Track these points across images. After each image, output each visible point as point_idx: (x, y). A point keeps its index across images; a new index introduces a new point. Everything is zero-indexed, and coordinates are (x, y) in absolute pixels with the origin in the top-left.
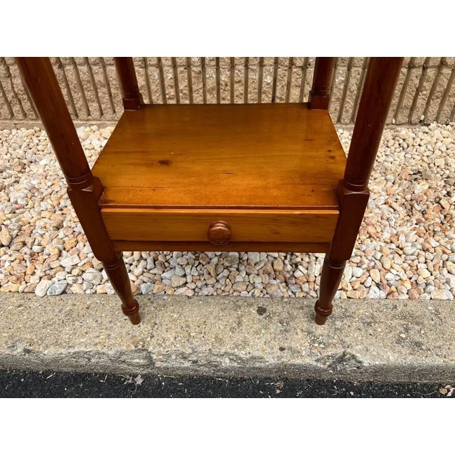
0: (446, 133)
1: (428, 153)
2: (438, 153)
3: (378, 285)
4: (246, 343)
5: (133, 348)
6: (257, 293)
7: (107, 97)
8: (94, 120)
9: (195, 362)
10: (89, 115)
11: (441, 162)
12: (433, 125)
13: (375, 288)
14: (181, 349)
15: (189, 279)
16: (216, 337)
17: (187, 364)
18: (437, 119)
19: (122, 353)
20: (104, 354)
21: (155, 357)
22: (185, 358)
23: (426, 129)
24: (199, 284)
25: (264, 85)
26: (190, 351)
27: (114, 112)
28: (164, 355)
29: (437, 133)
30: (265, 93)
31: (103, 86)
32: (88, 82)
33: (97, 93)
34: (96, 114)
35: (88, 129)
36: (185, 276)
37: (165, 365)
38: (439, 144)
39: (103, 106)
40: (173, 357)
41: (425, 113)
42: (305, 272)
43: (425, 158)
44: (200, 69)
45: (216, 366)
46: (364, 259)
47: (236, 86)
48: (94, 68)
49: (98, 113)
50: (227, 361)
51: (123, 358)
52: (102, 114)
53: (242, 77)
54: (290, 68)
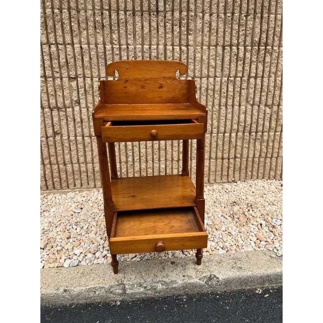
0: (245, 185)
1: (238, 194)
2: (242, 193)
3: (222, 248)
5: (117, 283)
6: (170, 257)
9: (145, 287)
11: (244, 198)
12: (239, 182)
14: (139, 281)
17: (142, 290)
18: (240, 180)
19: (112, 287)
21: (127, 287)
22: (141, 286)
23: (236, 184)
25: (161, 168)
28: (131, 285)
29: (241, 185)
30: (162, 172)
37: (131, 291)
38: (242, 190)
40: (136, 286)
41: (234, 177)
43: (237, 197)
45: (155, 289)
47: (148, 169)
50: (160, 285)
51: (112, 289)
52: (82, 186)
53: (151, 166)
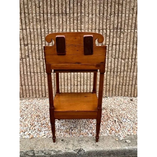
0: (111, 99)
1: (107, 104)
2: (109, 104)
3: (91, 133)
4: (58, 147)
5: (30, 150)
6: (62, 137)
7: (32, 92)
8: (27, 98)
9: (45, 153)
10: (26, 97)
11: (110, 106)
12: (108, 98)
13: (90, 134)
14: (42, 149)
15: (46, 134)
16: (51, 147)
17: (43, 154)
18: (109, 96)
19: (27, 152)
20: (23, 152)
21: (35, 152)
22: (42, 152)
23: (107, 98)
24: (48, 135)
25: (68, 89)
26: (44, 150)
27: (33, 96)
28: (38, 151)
29: (109, 99)
30: (69, 91)
31: (31, 90)
32: (28, 89)
33: (29, 91)
34: (28, 96)
35: (26, 100)
36: (45, 133)
37: (37, 155)
38: (110, 102)
39: (30, 95)
40: (40, 152)
41: (106, 95)
42: (74, 131)
43: (106, 105)
44: (54, 86)
45: (50, 154)
46: (88, 128)
47: (62, 89)
48: (30, 86)
49: (29, 96)
50: (53, 152)
51: (27, 153)
52: (30, 96)
53: (63, 88)
54: (74, 86)
